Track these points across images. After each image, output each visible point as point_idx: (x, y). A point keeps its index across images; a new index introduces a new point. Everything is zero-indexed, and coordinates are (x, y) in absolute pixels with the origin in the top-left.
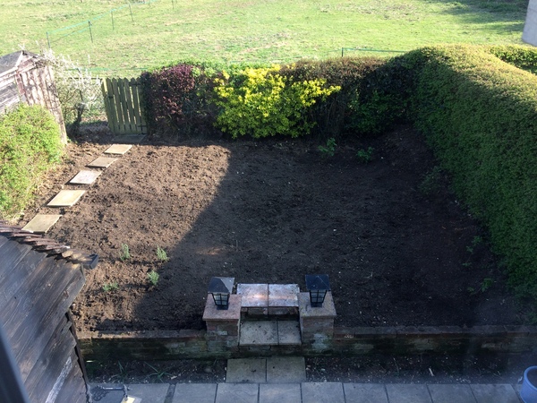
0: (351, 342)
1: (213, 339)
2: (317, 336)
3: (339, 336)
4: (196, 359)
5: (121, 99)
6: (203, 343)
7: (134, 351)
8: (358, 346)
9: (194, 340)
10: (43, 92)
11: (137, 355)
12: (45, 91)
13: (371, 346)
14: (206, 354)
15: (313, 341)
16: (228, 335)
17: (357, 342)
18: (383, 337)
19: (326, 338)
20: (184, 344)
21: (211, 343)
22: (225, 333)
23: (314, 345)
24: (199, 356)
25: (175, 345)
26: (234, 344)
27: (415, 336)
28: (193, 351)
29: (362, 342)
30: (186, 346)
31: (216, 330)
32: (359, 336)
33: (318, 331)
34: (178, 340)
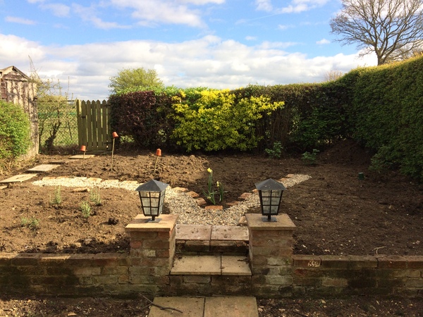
0: (317, 274)
1: (136, 262)
2: (273, 261)
3: (300, 262)
4: (113, 296)
5: (92, 119)
6: (123, 269)
7: (35, 281)
8: (327, 281)
9: (113, 265)
10: (24, 103)
11: (38, 287)
12: (26, 102)
13: (344, 282)
14: (127, 289)
15: (267, 271)
16: (157, 256)
17: (325, 273)
18: (359, 266)
19: (283, 266)
20: (98, 270)
21: (134, 269)
22: (152, 253)
23: (267, 277)
24: (117, 292)
25: (87, 272)
26: (163, 272)
27: (402, 265)
28: (110, 282)
29: (331, 274)
30: (103, 273)
31: (142, 249)
32: (327, 264)
33: (274, 254)
34: (92, 263)
